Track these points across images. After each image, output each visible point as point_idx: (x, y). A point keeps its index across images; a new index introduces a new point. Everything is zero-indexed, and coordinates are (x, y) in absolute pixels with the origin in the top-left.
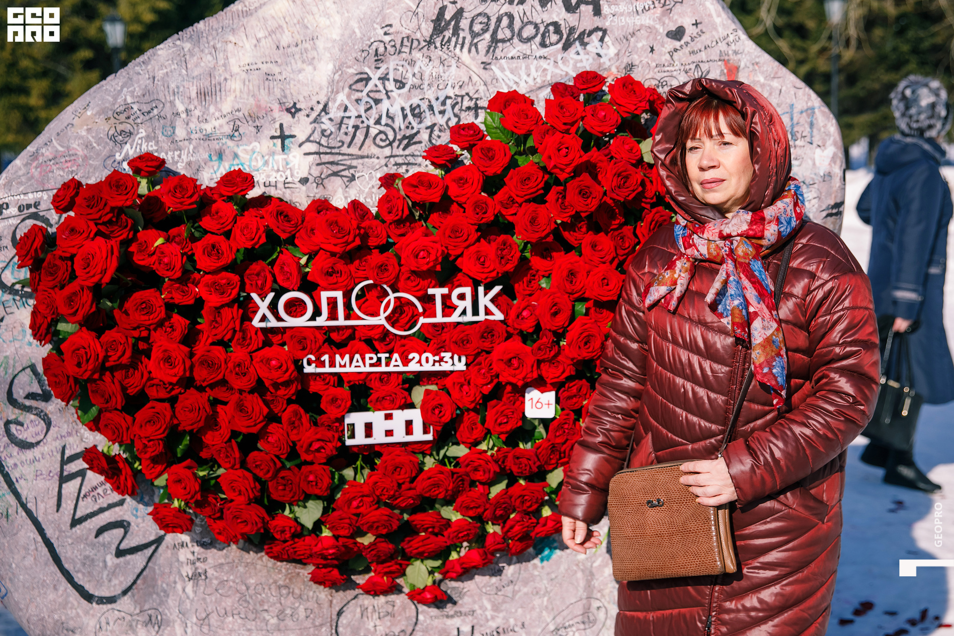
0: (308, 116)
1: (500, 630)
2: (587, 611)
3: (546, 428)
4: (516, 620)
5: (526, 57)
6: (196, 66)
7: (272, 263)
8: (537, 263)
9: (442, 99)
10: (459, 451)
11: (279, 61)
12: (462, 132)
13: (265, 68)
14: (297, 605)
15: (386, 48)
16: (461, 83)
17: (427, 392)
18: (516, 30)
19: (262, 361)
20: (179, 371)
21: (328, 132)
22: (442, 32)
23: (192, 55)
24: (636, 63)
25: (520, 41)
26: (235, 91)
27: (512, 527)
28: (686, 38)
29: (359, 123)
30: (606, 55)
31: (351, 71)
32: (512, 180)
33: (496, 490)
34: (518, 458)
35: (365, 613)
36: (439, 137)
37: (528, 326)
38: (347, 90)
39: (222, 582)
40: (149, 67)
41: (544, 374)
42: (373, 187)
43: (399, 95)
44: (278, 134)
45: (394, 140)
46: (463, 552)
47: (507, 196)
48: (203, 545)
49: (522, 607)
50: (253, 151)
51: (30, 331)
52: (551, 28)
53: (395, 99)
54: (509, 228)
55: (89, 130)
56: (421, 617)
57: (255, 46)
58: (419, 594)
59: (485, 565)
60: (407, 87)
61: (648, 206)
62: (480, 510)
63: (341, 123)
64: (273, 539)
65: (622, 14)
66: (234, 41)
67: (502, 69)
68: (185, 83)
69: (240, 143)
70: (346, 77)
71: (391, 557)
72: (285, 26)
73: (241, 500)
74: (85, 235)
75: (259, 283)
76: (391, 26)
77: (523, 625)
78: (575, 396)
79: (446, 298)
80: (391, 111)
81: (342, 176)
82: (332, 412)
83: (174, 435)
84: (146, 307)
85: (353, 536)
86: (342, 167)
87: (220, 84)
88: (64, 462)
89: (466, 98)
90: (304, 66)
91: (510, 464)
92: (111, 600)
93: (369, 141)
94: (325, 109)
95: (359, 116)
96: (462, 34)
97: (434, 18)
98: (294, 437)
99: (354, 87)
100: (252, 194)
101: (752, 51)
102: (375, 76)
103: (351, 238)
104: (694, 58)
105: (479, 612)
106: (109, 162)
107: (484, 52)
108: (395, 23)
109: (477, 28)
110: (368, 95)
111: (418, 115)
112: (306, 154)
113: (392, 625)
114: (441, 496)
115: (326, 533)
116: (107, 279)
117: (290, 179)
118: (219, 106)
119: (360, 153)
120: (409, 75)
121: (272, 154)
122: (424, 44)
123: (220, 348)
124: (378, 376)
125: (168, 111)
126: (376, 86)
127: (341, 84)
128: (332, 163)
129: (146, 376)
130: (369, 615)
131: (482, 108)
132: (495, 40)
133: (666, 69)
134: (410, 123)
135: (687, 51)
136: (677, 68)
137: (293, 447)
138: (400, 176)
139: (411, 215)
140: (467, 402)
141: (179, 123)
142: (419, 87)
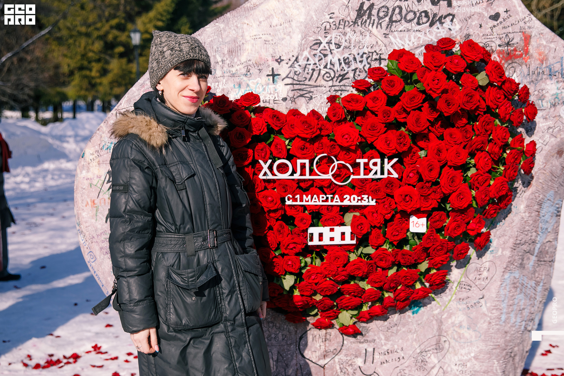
0: (287, 63)
1: (389, 351)
2: (438, 342)
4: (398, 346)
5: (408, 30)
6: (227, 37)
7: (270, 144)
9: (361, 54)
10: (370, 250)
11: (271, 33)
12: (375, 72)
13: (264, 37)
14: (278, 332)
15: (330, 26)
16: (372, 45)
17: (355, 216)
18: (403, 15)
19: (263, 197)
21: (298, 72)
22: (362, 17)
23: (225, 31)
24: (471, 33)
25: (406, 21)
26: (248, 50)
27: (399, 294)
28: (501, 19)
29: (315, 68)
30: (454, 29)
31: (311, 38)
32: (404, 98)
33: (391, 272)
34: (404, 255)
35: (315, 339)
36: (359, 75)
38: (309, 49)
40: (202, 37)
41: (422, 207)
42: (322, 103)
43: (337, 52)
44: (271, 73)
45: (334, 77)
47: (400, 107)
49: (402, 339)
50: (257, 83)
52: (423, 14)
53: (335, 54)
56: (345, 342)
57: (259, 25)
58: (346, 329)
60: (342, 47)
61: (482, 113)
62: (382, 284)
63: (305, 67)
65: (464, 6)
66: (247, 23)
67: (395, 37)
68: (221, 46)
69: (250, 78)
70: (308, 42)
71: (331, 308)
72: (274, 14)
75: (263, 154)
76: (333, 13)
77: (402, 349)
78: (438, 221)
80: (332, 61)
81: (305, 97)
82: (300, 225)
85: (310, 296)
86: (305, 92)
87: (240, 46)
89: (375, 54)
90: (285, 36)
91: (399, 258)
93: (320, 78)
94: (296, 60)
95: (315, 64)
96: (373, 18)
97: (357, 9)
98: (280, 239)
99: (312, 48)
100: (259, 105)
101: (539, 26)
102: (324, 41)
103: (315, 130)
104: (505, 31)
105: (377, 340)
107: (385, 27)
108: (336, 12)
109: (381, 14)
110: (320, 52)
111: (348, 63)
112: (286, 85)
113: (329, 346)
114: (360, 275)
115: (297, 293)
117: (277, 99)
118: (240, 58)
119: (315, 84)
120: (343, 41)
121: (268, 84)
122: (352, 23)
124: (326, 207)
126: (325, 47)
127: (306, 46)
128: (300, 90)
130: (317, 340)
131: (383, 59)
132: (391, 21)
133: (489, 37)
134: (343, 68)
135: (501, 27)
136: (495, 36)
137: (279, 244)
138: (338, 96)
139: (346, 118)
140: (376, 223)
141: (218, 67)
142: (349, 47)
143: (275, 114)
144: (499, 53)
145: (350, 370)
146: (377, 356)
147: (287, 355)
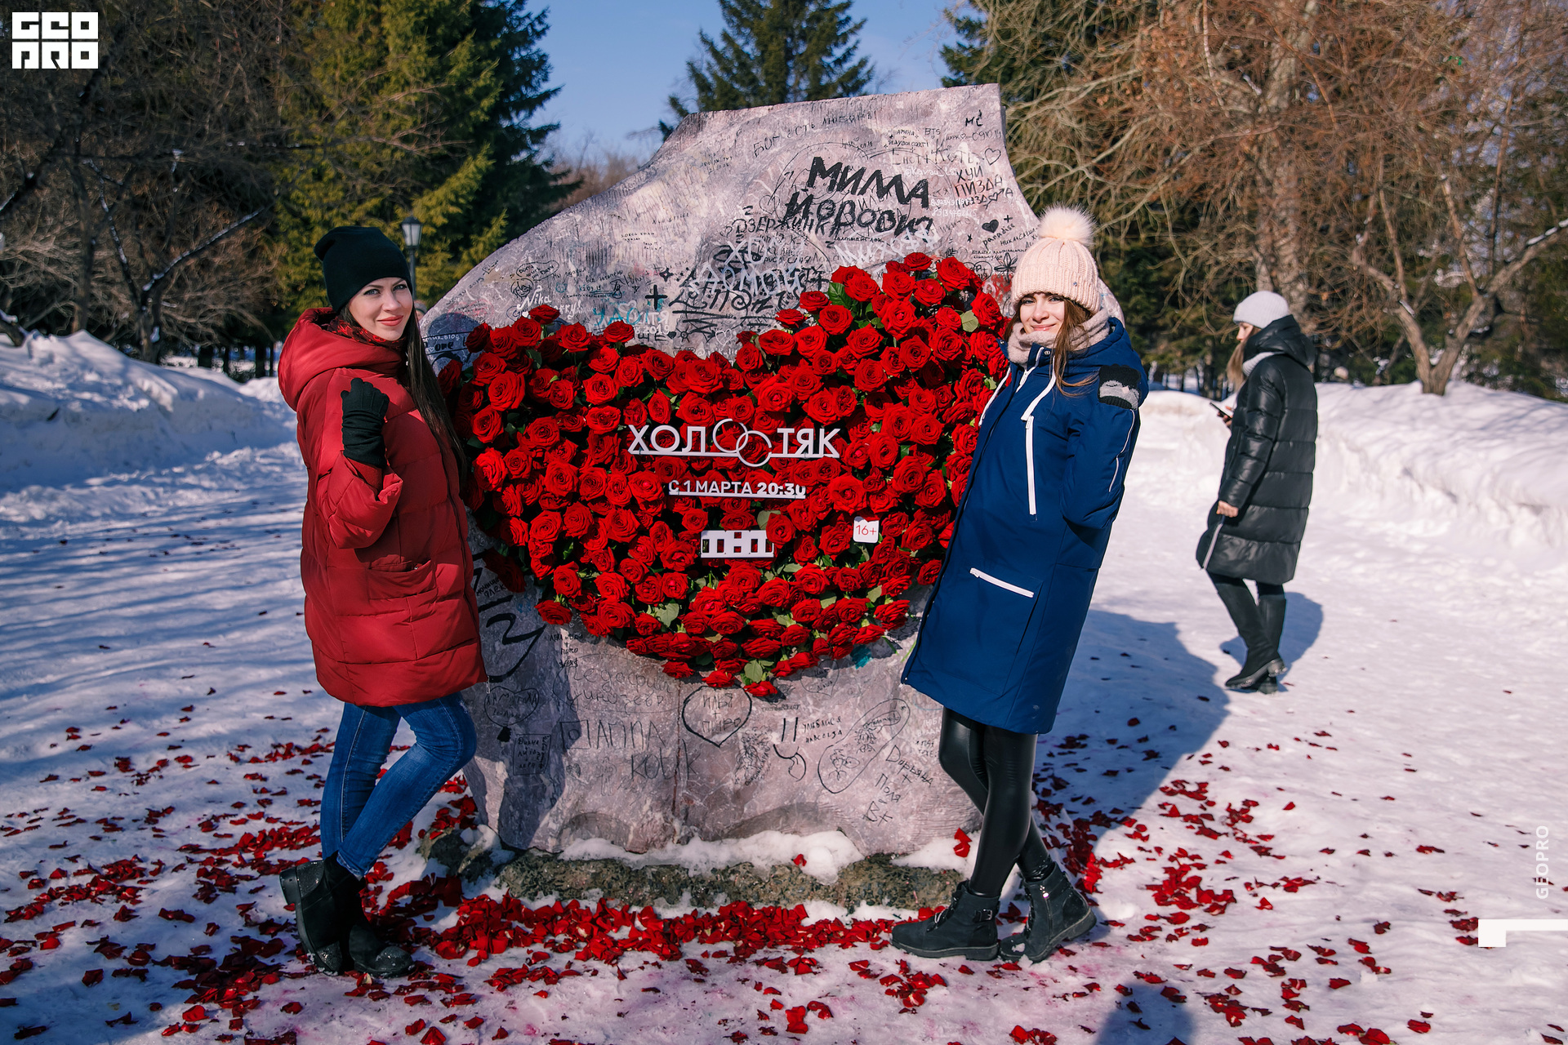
0: (678, 280)
1: (820, 722)
2: (893, 710)
3: (871, 553)
4: (833, 714)
5: (864, 239)
6: (586, 235)
7: (647, 402)
8: (870, 410)
9: (791, 271)
10: (795, 568)
11: (655, 233)
12: (811, 298)
13: (643, 238)
14: (651, 692)
15: (746, 226)
16: (807, 259)
17: (772, 516)
18: (857, 216)
19: (635, 483)
20: (569, 486)
21: (694, 294)
22: (794, 215)
23: (583, 225)
24: (956, 249)
25: (859, 225)
26: (617, 257)
27: (836, 634)
28: (999, 230)
29: (720, 288)
30: (931, 241)
31: (716, 244)
32: (853, 340)
33: (826, 603)
34: (845, 577)
35: (708, 703)
36: (787, 303)
37: (860, 464)
38: (712, 259)
39: (589, 670)
40: (547, 234)
41: (872, 505)
42: (730, 342)
43: (755, 266)
44: (652, 294)
45: (749, 304)
46: (793, 655)
47: (847, 353)
48: (576, 637)
49: (839, 704)
50: (631, 308)
52: (886, 216)
53: (752, 269)
54: (850, 381)
55: (496, 284)
56: (754, 708)
57: (636, 220)
58: (755, 688)
59: (811, 665)
60: (763, 259)
62: (812, 618)
63: (706, 287)
64: (636, 635)
65: (945, 208)
66: (618, 215)
67: (843, 249)
68: (577, 248)
69: (620, 300)
70: (711, 248)
71: (733, 656)
72: (660, 204)
73: (613, 599)
74: (497, 369)
75: (636, 417)
76: (751, 207)
77: (839, 719)
78: (895, 525)
80: (748, 279)
81: (704, 332)
82: (692, 529)
83: (561, 541)
84: (545, 432)
85: (702, 635)
86: (705, 325)
87: (606, 250)
89: (812, 271)
90: (676, 238)
91: (837, 580)
92: (498, 679)
93: (728, 304)
94: (693, 275)
95: (721, 282)
96: (810, 218)
97: (788, 203)
98: (659, 549)
99: (717, 258)
100: (631, 343)
102: (736, 249)
103: (715, 382)
104: (1005, 247)
105: (803, 706)
106: (511, 312)
107: (829, 233)
108: (755, 205)
109: (824, 212)
110: (729, 265)
111: (770, 284)
112: (674, 312)
113: (730, 713)
114: (779, 606)
115: (681, 630)
116: (515, 406)
117: (660, 333)
118: (605, 268)
119: (720, 313)
120: (765, 250)
121: (646, 310)
122: (779, 224)
123: (601, 470)
124: (731, 500)
125: (561, 271)
126: (736, 257)
127: (707, 254)
128: (696, 321)
129: (541, 489)
130: (711, 704)
131: (824, 280)
132: (838, 224)
133: (981, 255)
134: (763, 290)
135: (999, 242)
136: (990, 255)
137: (658, 557)
138: (755, 334)
139: (765, 366)
140: (805, 526)
141: (570, 281)
142: (773, 260)
143: (659, 358)
144: (996, 279)
145: (760, 750)
146: (800, 730)
147: (664, 727)
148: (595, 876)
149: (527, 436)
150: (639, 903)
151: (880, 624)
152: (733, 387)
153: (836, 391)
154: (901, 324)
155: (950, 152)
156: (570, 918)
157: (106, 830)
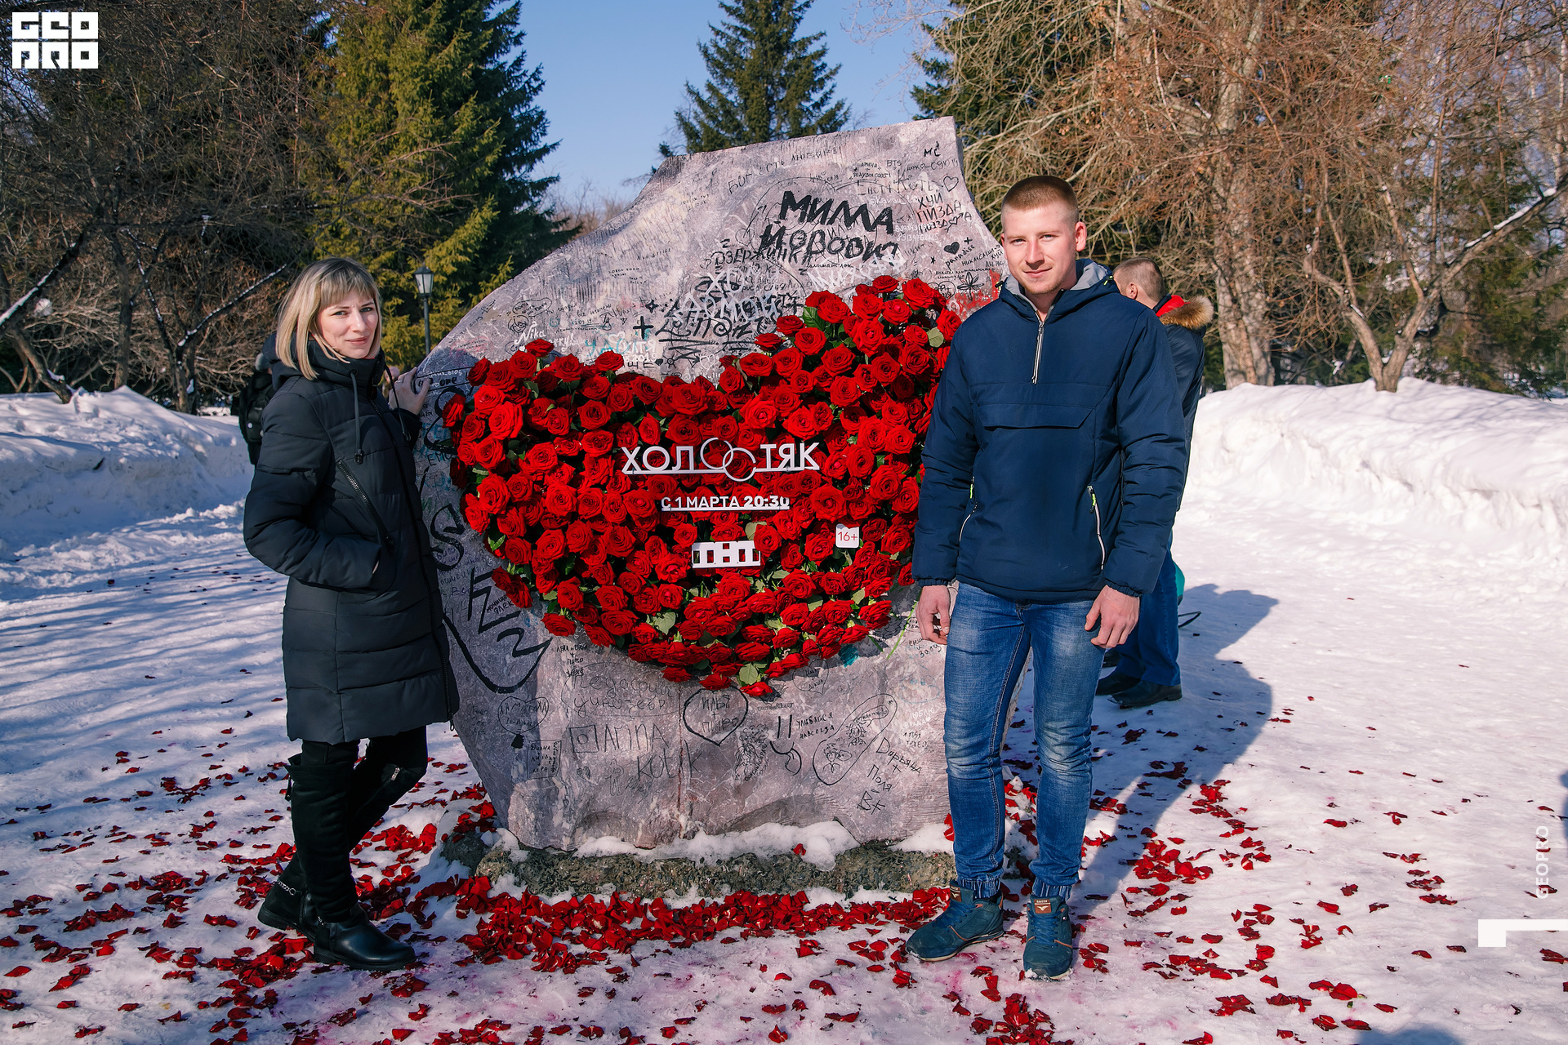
0: (663, 311)
1: (813, 719)
2: (881, 704)
3: (853, 558)
4: (825, 711)
5: (834, 265)
6: (576, 272)
7: (638, 425)
8: (847, 424)
9: (768, 298)
10: (782, 574)
11: (640, 268)
12: (785, 323)
13: (629, 273)
14: (653, 697)
15: (724, 258)
16: (783, 286)
17: (759, 527)
18: (827, 242)
19: (630, 501)
20: (569, 506)
21: (679, 323)
22: (768, 245)
23: (573, 264)
24: (920, 271)
25: (830, 252)
26: (606, 292)
27: (824, 635)
28: (960, 252)
29: (702, 317)
30: (897, 264)
31: (697, 275)
32: (827, 359)
33: (813, 607)
34: (829, 581)
35: (706, 704)
36: (765, 328)
37: (839, 474)
38: (693, 290)
39: (595, 678)
40: (539, 273)
41: (852, 513)
42: (713, 366)
43: (734, 295)
44: (639, 325)
45: (730, 330)
46: (785, 655)
47: (822, 372)
48: (581, 648)
49: (830, 701)
50: (620, 339)
51: (448, 477)
52: (854, 243)
53: (731, 298)
54: (826, 398)
55: (494, 322)
56: (750, 708)
57: (622, 257)
58: (750, 689)
59: (802, 666)
60: (741, 288)
62: (801, 621)
63: (689, 316)
64: (636, 644)
65: (909, 233)
66: (605, 253)
67: (815, 275)
68: (568, 285)
69: (610, 332)
70: (692, 280)
71: (729, 660)
72: (644, 241)
74: (497, 401)
75: (628, 439)
76: (728, 240)
77: (831, 715)
78: (875, 531)
79: (775, 452)
80: (728, 307)
81: (689, 358)
82: (683, 543)
83: (564, 557)
84: (544, 457)
86: (689, 351)
87: (595, 285)
88: (473, 582)
89: (787, 297)
90: (660, 272)
91: (823, 584)
92: (510, 690)
93: (710, 331)
94: (676, 306)
95: (703, 311)
96: (784, 247)
97: (762, 234)
98: (654, 562)
99: (699, 288)
100: (622, 370)
102: (715, 280)
103: (701, 404)
104: (966, 267)
105: (796, 704)
106: (509, 347)
107: (801, 261)
108: (732, 238)
109: (796, 242)
110: (710, 295)
111: (749, 311)
112: (661, 341)
113: (728, 714)
114: (770, 611)
115: (678, 638)
116: (514, 435)
117: (648, 361)
118: (594, 303)
119: (703, 340)
121: (635, 340)
122: (754, 254)
123: (599, 489)
124: (720, 514)
125: (554, 307)
126: (716, 287)
127: (689, 286)
128: (681, 348)
129: (542, 510)
130: (710, 705)
131: (800, 305)
132: (810, 252)
133: (944, 276)
134: (742, 317)
135: (960, 262)
136: (953, 275)
137: (653, 569)
138: (736, 357)
139: (747, 387)
140: (790, 535)
141: (563, 316)
142: (750, 288)
143: (645, 383)
144: (959, 297)
145: (757, 747)
146: (795, 727)
147: (666, 729)
148: (608, 871)
149: (527, 461)
150: (650, 895)
151: (865, 625)
152: (718, 408)
153: (813, 408)
154: (872, 341)
155: (911, 181)
156: (586, 911)
157: (154, 845)
